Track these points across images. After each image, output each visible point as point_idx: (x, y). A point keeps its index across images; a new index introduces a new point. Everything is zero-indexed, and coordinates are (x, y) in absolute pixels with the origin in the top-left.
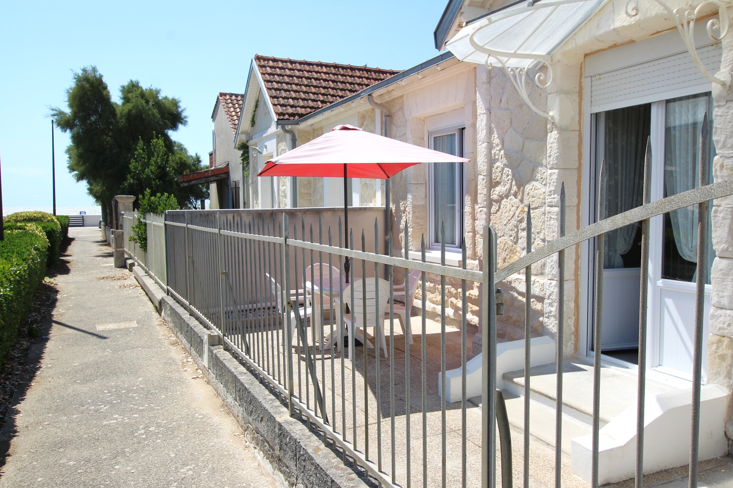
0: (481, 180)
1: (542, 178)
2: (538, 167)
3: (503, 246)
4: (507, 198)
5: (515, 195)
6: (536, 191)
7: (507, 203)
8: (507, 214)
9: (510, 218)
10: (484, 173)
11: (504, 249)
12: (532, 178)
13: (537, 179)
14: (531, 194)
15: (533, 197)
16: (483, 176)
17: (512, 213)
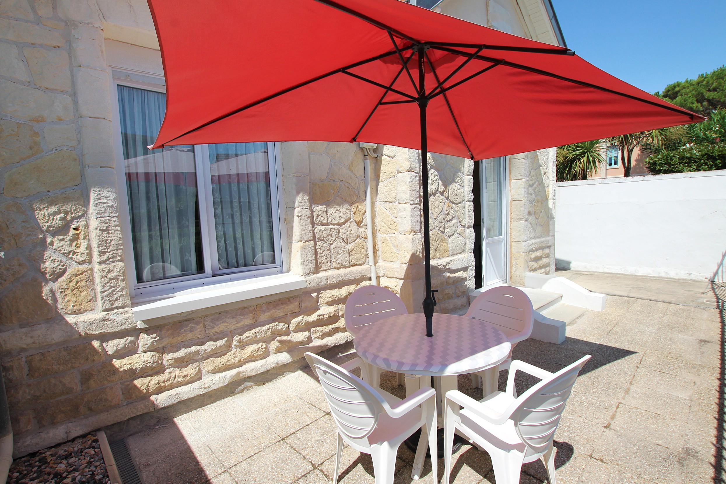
0: (414, 177)
1: (461, 181)
2: (457, 172)
3: (435, 237)
4: (434, 196)
5: (442, 193)
6: (459, 190)
7: (435, 200)
8: (436, 210)
9: (439, 212)
10: (416, 170)
11: (436, 240)
12: (454, 181)
13: (457, 181)
14: (455, 192)
15: (456, 195)
16: (415, 173)
17: (440, 208)
